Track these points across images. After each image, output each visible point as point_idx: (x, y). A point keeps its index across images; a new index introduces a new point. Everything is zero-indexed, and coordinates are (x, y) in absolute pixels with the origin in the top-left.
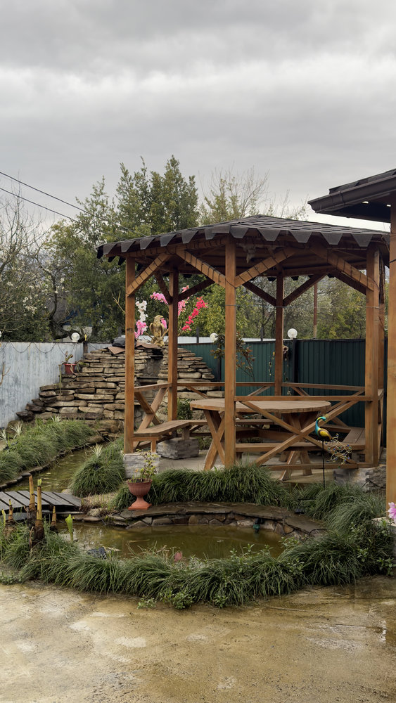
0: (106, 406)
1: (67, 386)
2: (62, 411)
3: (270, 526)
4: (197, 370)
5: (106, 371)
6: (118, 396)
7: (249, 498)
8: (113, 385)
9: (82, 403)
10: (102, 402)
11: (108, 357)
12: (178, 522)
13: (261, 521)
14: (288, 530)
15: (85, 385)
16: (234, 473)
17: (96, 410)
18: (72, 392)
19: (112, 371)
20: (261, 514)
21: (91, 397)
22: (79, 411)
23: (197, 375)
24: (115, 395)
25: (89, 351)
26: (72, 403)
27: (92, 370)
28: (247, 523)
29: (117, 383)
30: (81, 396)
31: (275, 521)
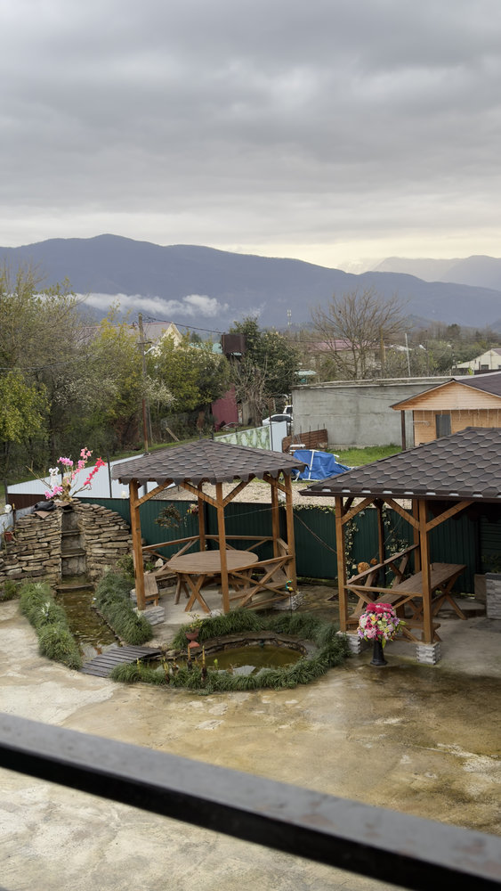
0: (44, 563)
1: (11, 552)
2: (10, 573)
3: (269, 643)
5: (39, 533)
6: (52, 553)
8: (46, 544)
9: (25, 564)
10: (41, 560)
11: (38, 521)
12: (219, 650)
13: (263, 641)
14: (280, 643)
15: (24, 548)
17: (38, 568)
18: (15, 556)
19: (43, 533)
20: (263, 637)
21: (32, 557)
22: (23, 571)
24: (49, 553)
25: (17, 518)
26: (17, 566)
27: (27, 535)
28: (255, 643)
29: (48, 542)
30: (23, 558)
31: (271, 640)
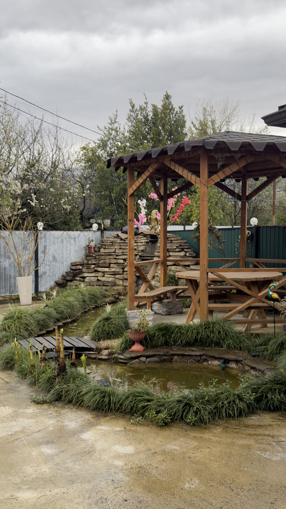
0: (117, 276)
1: (90, 262)
2: (87, 280)
3: (233, 365)
4: (182, 250)
5: (117, 251)
6: (125, 269)
7: (218, 344)
8: (122, 261)
9: (100, 274)
10: (114, 274)
11: (119, 241)
12: (165, 361)
13: (226, 361)
14: (247, 368)
15: (102, 261)
16: (207, 326)
17: (111, 279)
18: (93, 266)
19: (121, 251)
20: (226, 356)
21: (107, 270)
22: (98, 280)
23: (182, 254)
24: (123, 269)
25: (105, 237)
26: (93, 274)
27: (107, 251)
28: (216, 363)
29: (125, 260)
30: (99, 269)
31: (237, 362)
